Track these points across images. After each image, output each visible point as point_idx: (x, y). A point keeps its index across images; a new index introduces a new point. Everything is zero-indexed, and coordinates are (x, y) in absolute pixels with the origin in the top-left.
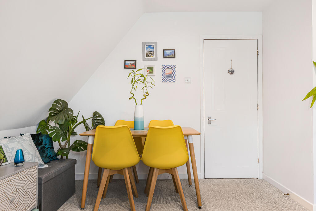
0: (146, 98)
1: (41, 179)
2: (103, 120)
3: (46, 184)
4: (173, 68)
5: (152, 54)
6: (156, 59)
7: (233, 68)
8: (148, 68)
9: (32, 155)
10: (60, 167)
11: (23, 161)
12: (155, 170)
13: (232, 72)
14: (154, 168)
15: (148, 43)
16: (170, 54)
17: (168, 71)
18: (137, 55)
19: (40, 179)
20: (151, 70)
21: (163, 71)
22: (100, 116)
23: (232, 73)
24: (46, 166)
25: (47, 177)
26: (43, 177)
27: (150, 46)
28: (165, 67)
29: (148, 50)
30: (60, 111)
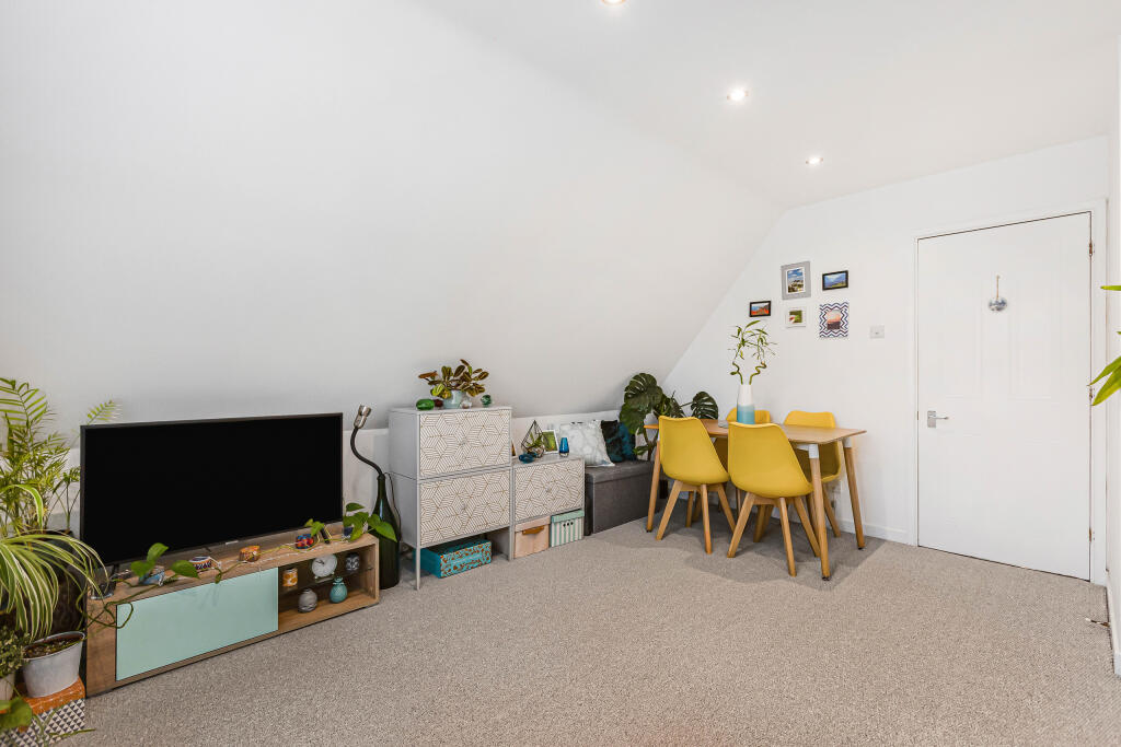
0: (759, 372)
1: (591, 477)
2: (715, 406)
3: (600, 486)
4: (843, 308)
5: (800, 286)
6: (808, 295)
7: (1004, 295)
8: (792, 313)
9: (593, 448)
10: (628, 468)
11: (567, 451)
12: (748, 495)
13: (1000, 306)
14: (746, 492)
15: (793, 265)
16: (837, 281)
17: (832, 317)
18: (773, 290)
19: (587, 476)
20: (797, 316)
21: (823, 317)
22: (710, 399)
23: (999, 309)
24: (612, 465)
25: (601, 477)
26: (595, 475)
27: (795, 272)
28: (825, 309)
29: (793, 279)
30: (641, 392)
